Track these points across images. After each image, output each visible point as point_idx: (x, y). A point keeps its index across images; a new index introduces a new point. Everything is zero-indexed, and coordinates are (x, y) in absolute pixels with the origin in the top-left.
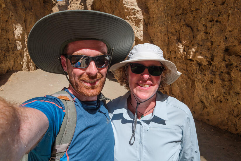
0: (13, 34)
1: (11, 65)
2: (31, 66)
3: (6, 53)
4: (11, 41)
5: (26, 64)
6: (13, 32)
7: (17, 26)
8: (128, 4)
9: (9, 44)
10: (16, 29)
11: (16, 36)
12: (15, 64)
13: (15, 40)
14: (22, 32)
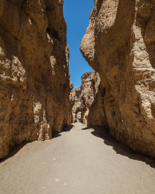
0: (32, 110)
1: (27, 136)
2: (47, 136)
3: (24, 126)
4: (29, 115)
5: (42, 134)
6: (33, 108)
7: (36, 104)
8: (139, 66)
9: (27, 118)
10: (35, 106)
11: (34, 112)
12: (31, 135)
13: (34, 115)
14: (40, 108)
